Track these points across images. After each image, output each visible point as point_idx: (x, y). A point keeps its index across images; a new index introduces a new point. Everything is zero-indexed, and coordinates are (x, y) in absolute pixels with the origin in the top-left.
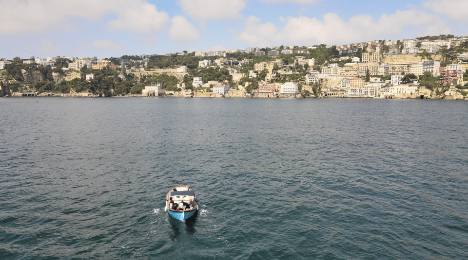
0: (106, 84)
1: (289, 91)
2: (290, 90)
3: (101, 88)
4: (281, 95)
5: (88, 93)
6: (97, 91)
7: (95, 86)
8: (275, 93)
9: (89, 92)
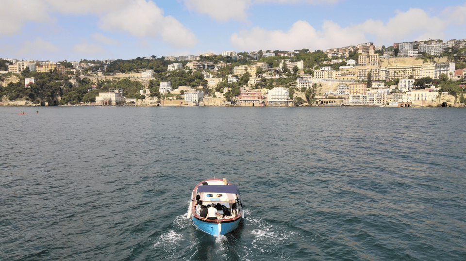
0: (51, 90)
1: (278, 98)
2: (280, 97)
3: (44, 96)
4: (268, 103)
5: (26, 101)
6: (38, 99)
7: (35, 92)
8: (261, 101)
9: (27, 99)
